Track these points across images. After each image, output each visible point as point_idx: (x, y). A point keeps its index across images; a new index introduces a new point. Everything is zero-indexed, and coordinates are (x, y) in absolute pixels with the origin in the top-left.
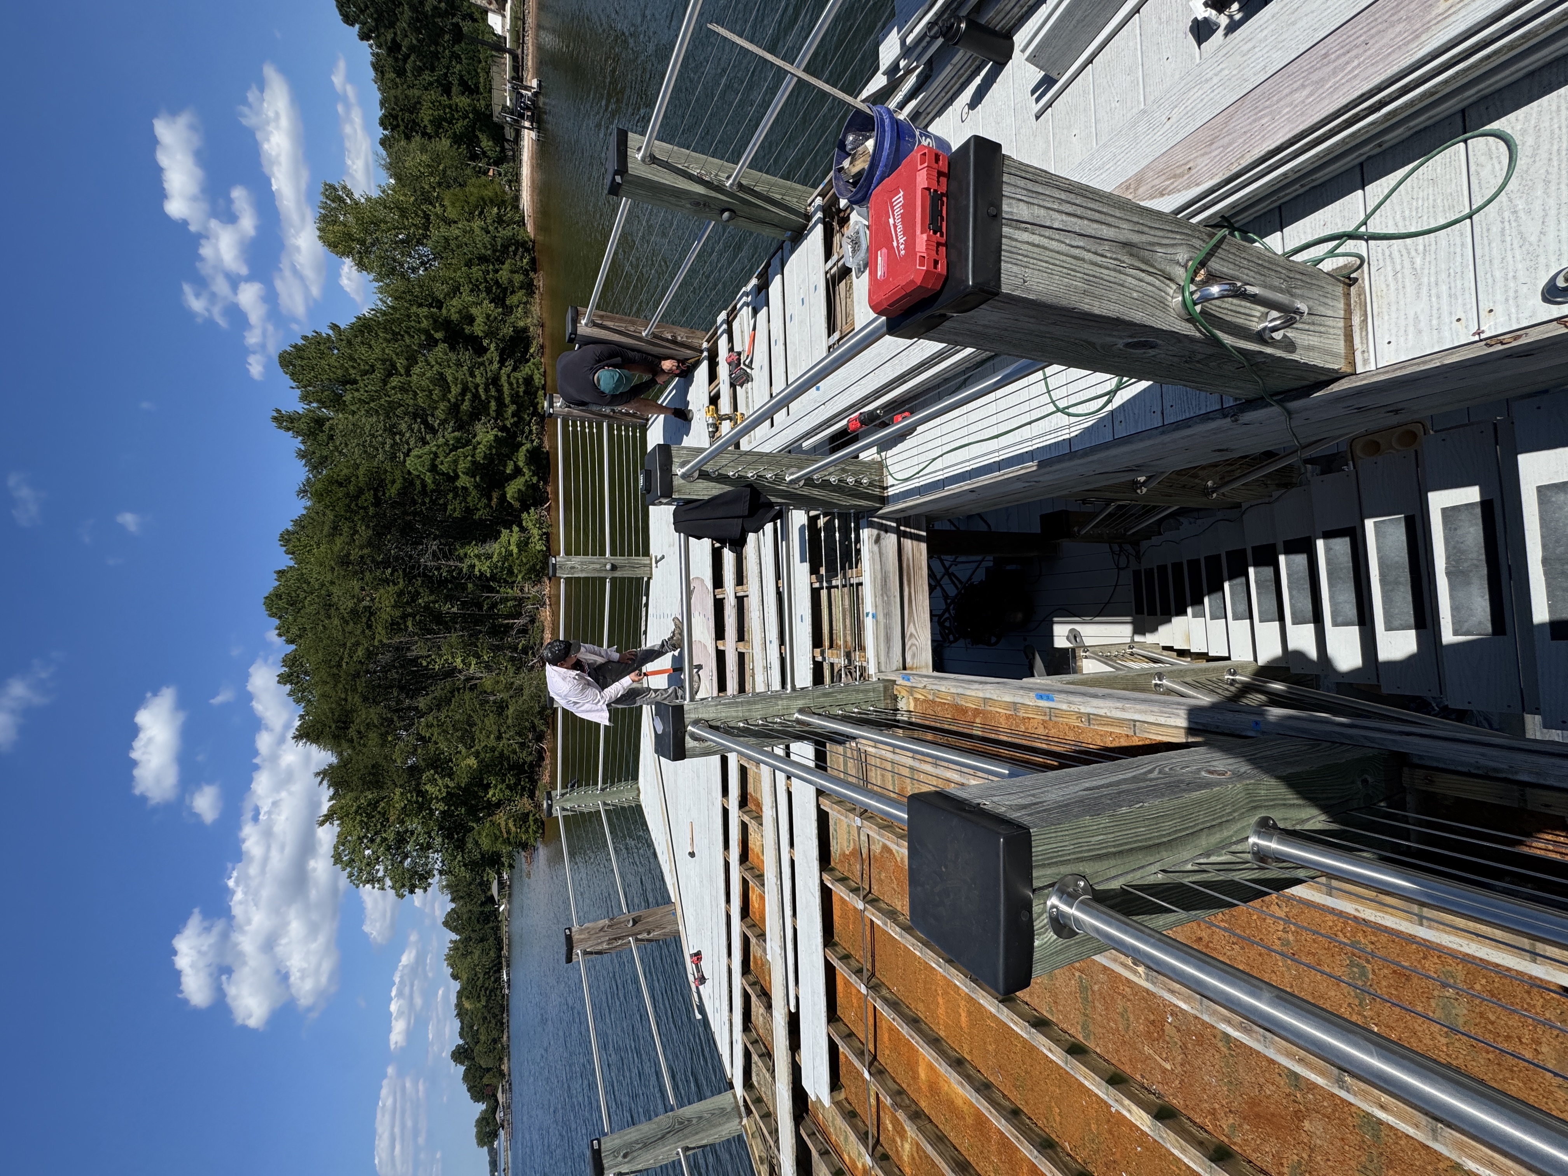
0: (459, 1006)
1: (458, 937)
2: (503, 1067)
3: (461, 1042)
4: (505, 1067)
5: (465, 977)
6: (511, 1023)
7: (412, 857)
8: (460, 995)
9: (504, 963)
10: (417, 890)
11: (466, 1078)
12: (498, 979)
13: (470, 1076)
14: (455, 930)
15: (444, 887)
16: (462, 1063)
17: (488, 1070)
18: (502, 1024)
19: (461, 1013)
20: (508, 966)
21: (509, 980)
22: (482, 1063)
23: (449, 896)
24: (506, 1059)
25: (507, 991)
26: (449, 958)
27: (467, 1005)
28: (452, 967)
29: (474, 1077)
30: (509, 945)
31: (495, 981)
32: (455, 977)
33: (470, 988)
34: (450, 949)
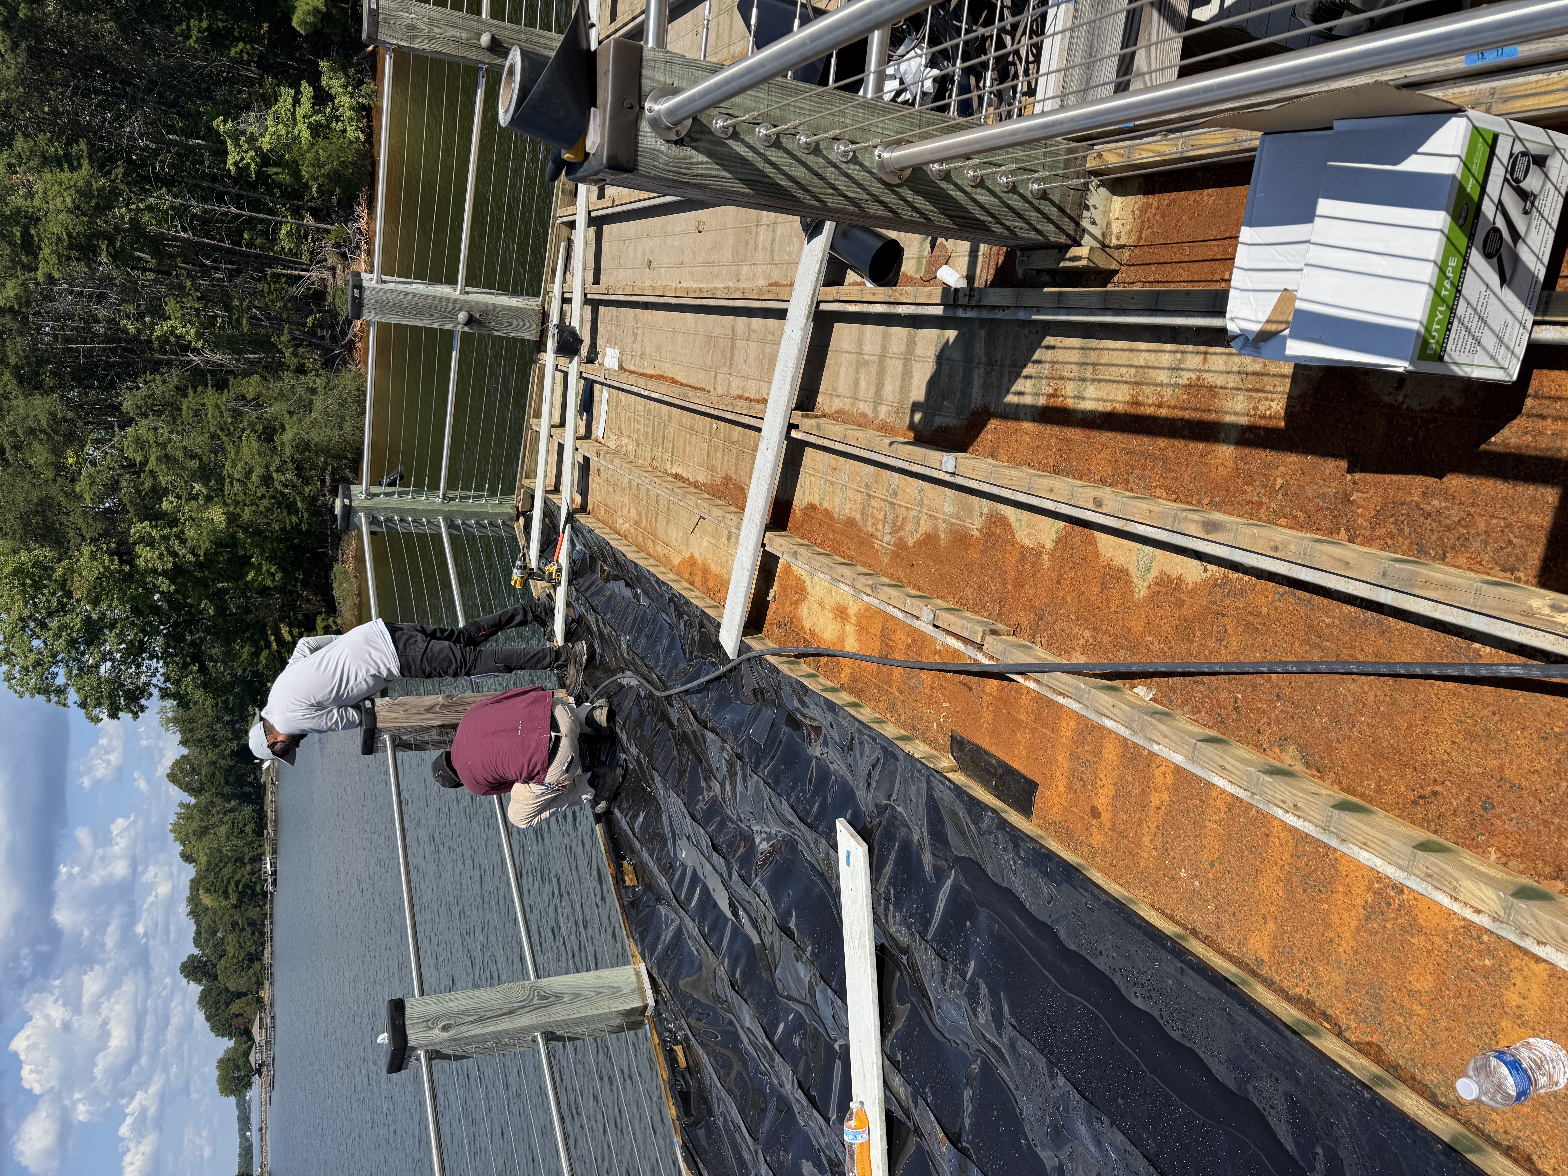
0: (193, 899)
1: (193, 801)
2: (262, 994)
3: (196, 952)
4: (265, 994)
5: (203, 859)
6: (275, 934)
7: (113, 660)
8: (195, 884)
9: (267, 847)
10: (121, 714)
11: (204, 1000)
12: (257, 872)
13: (211, 1000)
14: (188, 788)
15: (169, 720)
16: (199, 982)
17: (240, 995)
18: (262, 934)
19: (197, 911)
20: (275, 852)
21: (274, 873)
22: (228, 985)
23: (178, 737)
24: (267, 984)
25: (270, 888)
26: (177, 828)
27: (207, 900)
28: (183, 843)
29: (217, 1002)
30: (276, 822)
31: (252, 873)
32: (187, 858)
33: (211, 878)
34: (180, 816)
